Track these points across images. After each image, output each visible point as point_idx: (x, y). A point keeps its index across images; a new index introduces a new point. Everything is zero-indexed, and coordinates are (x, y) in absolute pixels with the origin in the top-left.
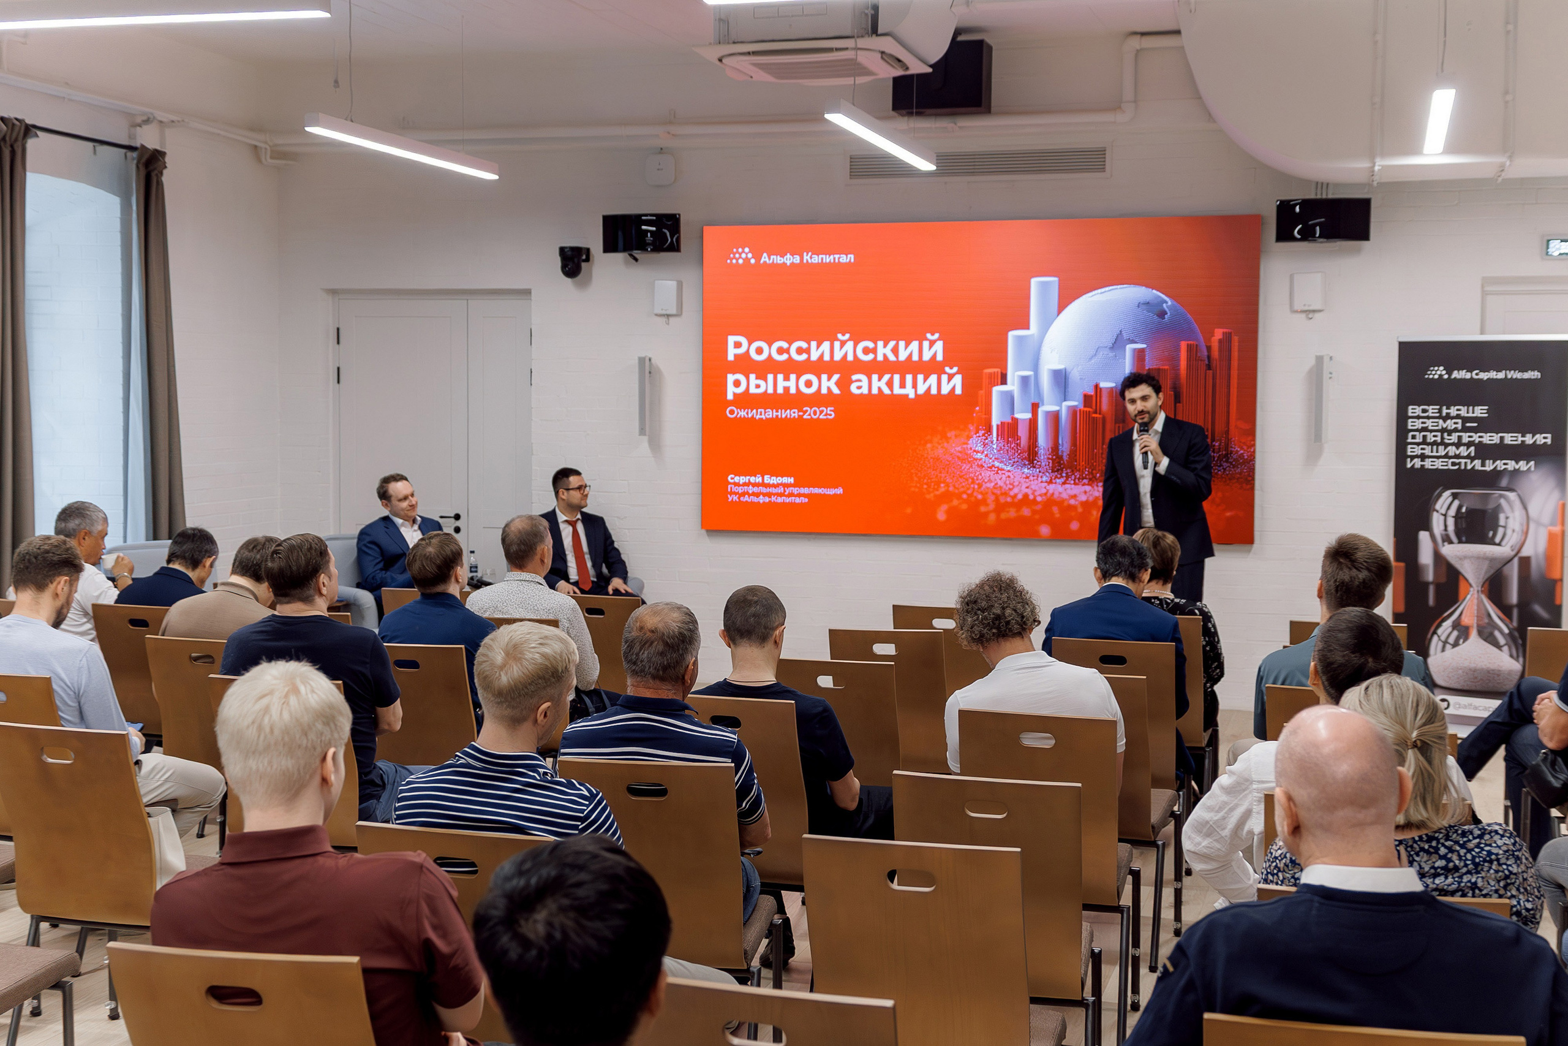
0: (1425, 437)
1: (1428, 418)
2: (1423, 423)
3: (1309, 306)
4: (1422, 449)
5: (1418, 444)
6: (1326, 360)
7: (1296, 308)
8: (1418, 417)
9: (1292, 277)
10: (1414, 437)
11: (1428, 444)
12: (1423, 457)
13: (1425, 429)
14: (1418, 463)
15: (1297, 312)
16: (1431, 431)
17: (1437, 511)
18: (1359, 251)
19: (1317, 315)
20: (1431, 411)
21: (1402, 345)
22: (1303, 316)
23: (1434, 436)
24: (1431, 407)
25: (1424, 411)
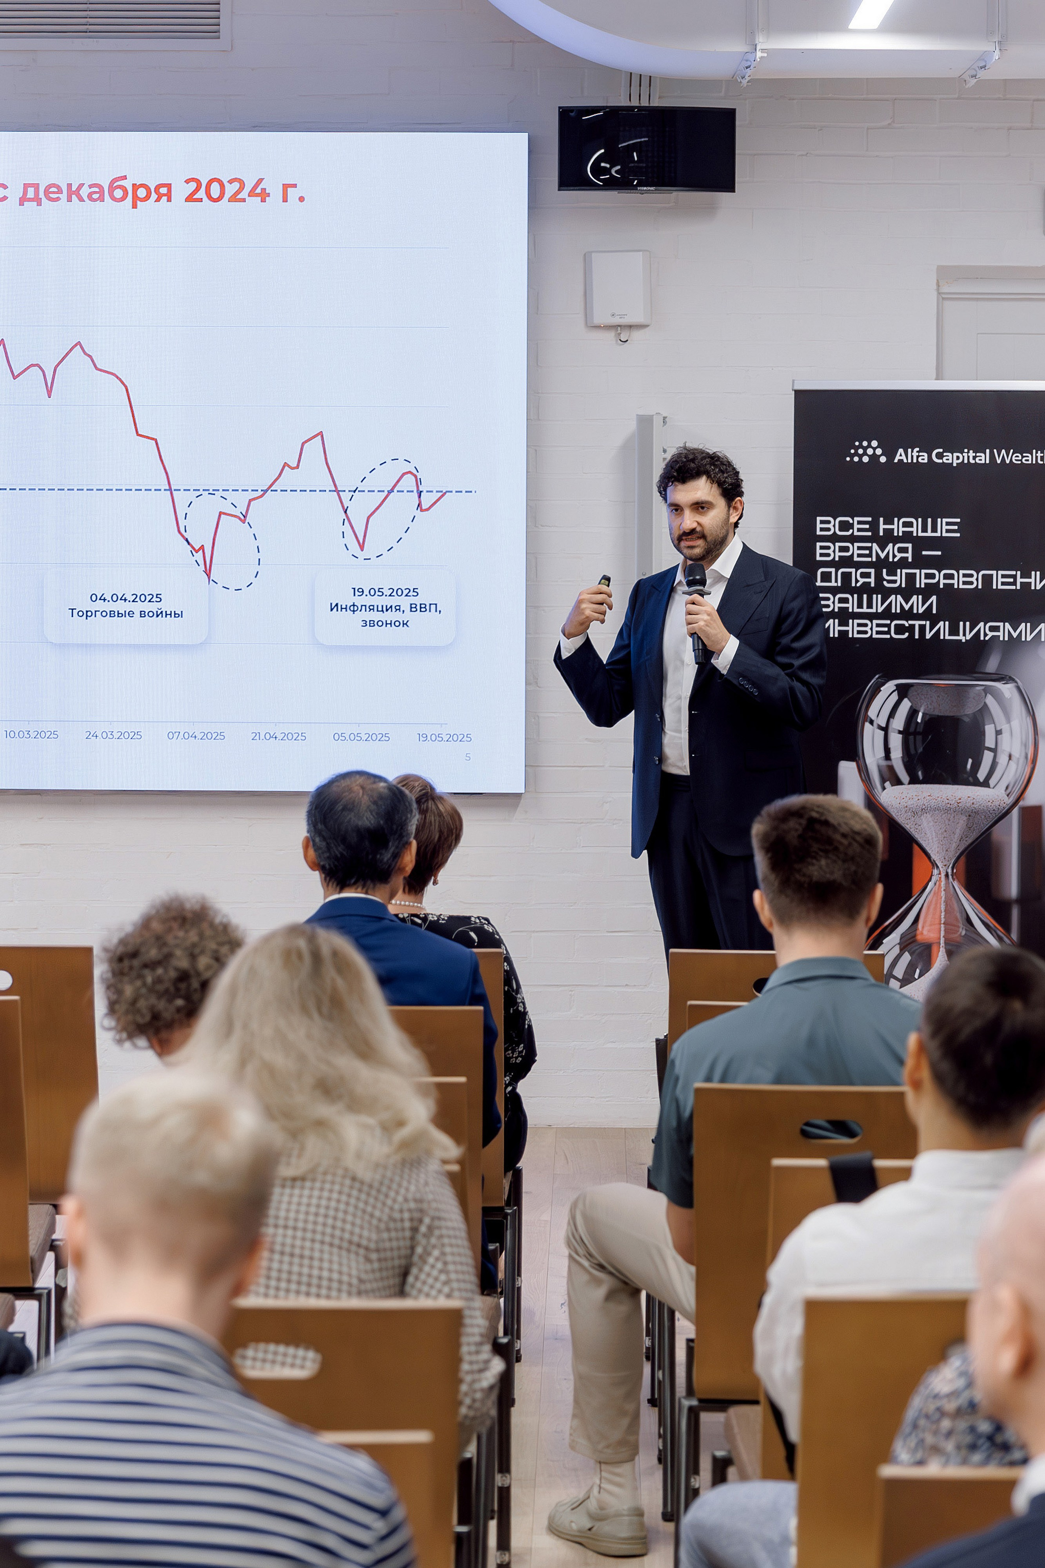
0: (846, 577)
1: (853, 539)
2: (842, 549)
3: (622, 316)
4: (841, 600)
5: (834, 591)
6: (657, 422)
7: (598, 320)
8: (834, 538)
9: (587, 259)
10: (826, 577)
11: (852, 591)
12: (844, 616)
13: (847, 562)
14: (834, 627)
15: (598, 327)
16: (858, 565)
17: (872, 722)
18: (711, 210)
19: (636, 335)
20: (856, 526)
21: (800, 395)
22: (611, 335)
23: (864, 575)
24: (856, 519)
25: (845, 526)
